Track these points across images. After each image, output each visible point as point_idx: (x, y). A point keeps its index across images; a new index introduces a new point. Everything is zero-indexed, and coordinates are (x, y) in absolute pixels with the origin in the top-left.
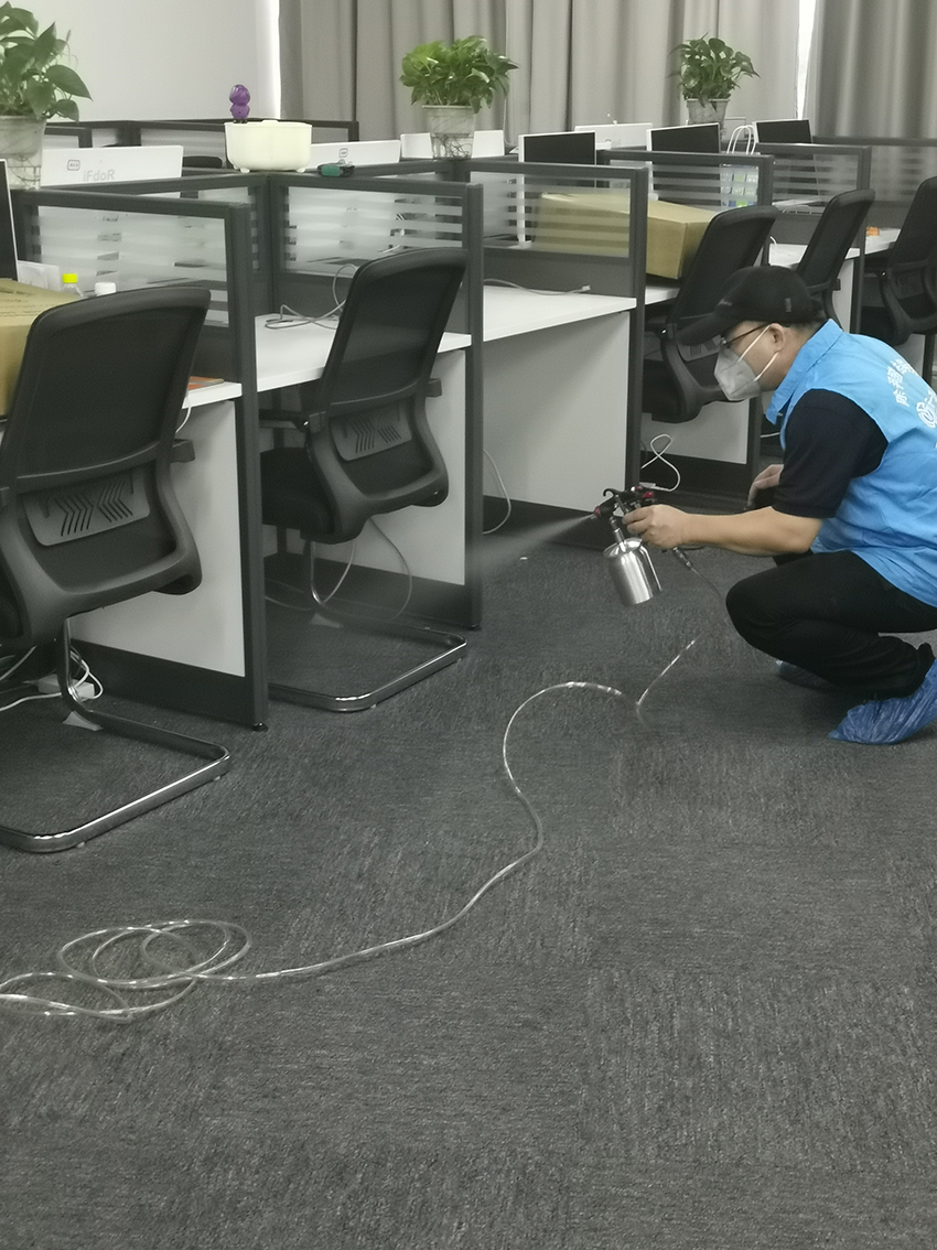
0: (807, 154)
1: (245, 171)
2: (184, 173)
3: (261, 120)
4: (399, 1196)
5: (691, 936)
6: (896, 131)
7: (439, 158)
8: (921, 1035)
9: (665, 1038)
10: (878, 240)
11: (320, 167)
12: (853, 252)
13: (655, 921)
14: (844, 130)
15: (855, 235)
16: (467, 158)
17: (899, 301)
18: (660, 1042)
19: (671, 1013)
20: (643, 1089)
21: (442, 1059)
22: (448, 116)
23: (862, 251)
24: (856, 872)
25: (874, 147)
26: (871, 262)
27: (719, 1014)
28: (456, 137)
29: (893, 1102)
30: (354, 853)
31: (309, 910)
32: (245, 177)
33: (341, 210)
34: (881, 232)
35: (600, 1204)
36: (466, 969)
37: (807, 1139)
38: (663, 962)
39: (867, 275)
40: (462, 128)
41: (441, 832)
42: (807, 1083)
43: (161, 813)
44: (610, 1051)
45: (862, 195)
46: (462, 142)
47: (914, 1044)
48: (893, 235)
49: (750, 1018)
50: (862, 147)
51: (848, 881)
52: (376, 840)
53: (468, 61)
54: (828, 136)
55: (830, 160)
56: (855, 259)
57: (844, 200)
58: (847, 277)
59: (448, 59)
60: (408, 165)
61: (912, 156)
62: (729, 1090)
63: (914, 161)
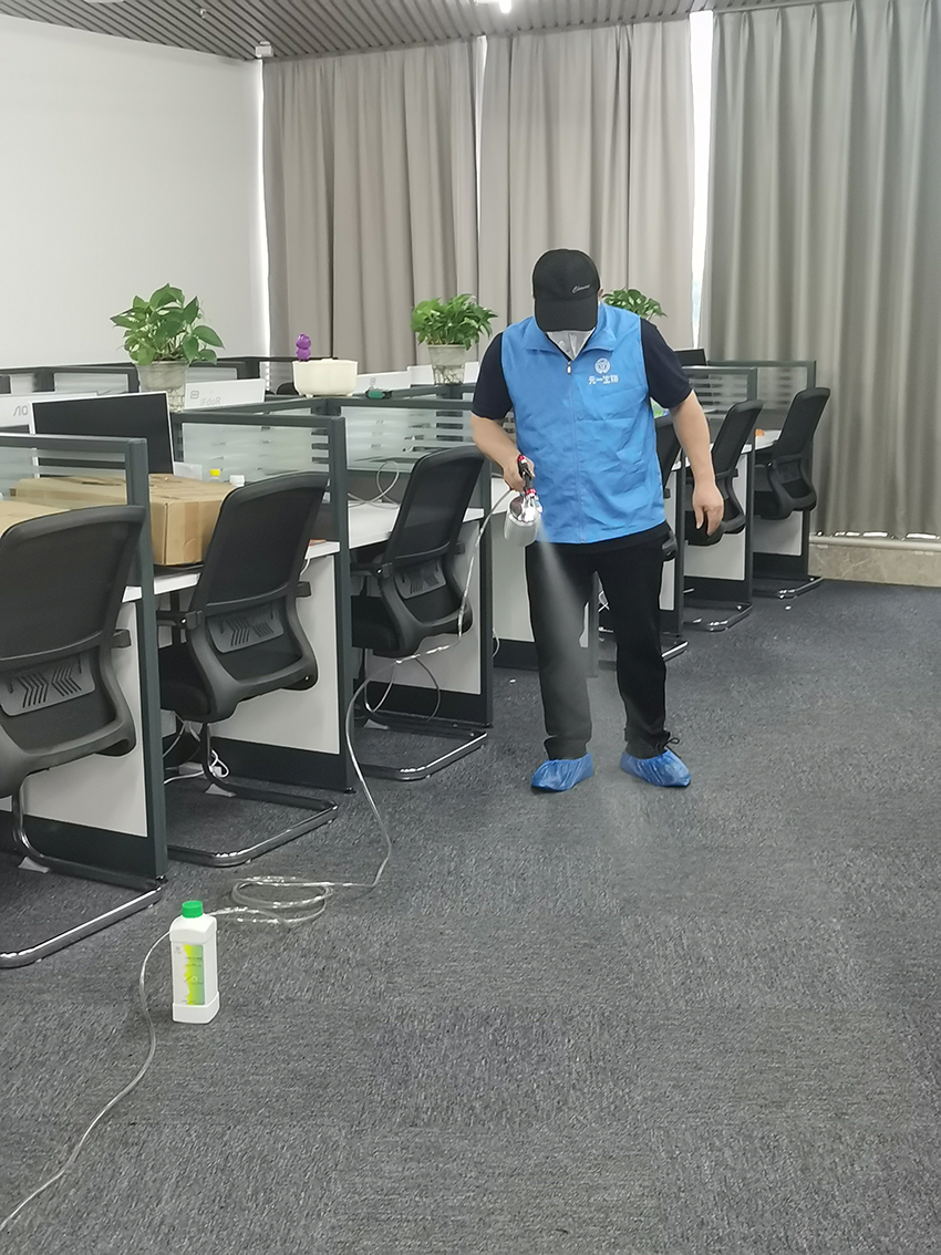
0: (705, 375)
1: (309, 396)
2: (266, 399)
3: (320, 359)
4: (526, 1030)
5: (686, 898)
6: (772, 356)
7: (439, 384)
8: (847, 942)
9: (679, 948)
10: (765, 439)
11: (367, 392)
12: (747, 448)
13: (659, 890)
14: (731, 355)
15: (747, 436)
16: (460, 383)
17: (783, 485)
18: (676, 951)
19: (680, 937)
20: (670, 974)
21: (534, 964)
22: (446, 352)
23: (753, 447)
24: (792, 860)
25: (759, 369)
26: (760, 456)
27: (712, 936)
28: (451, 368)
29: (833, 976)
30: (441, 861)
31: (420, 892)
32: (310, 401)
33: (374, 422)
34: (766, 433)
35: (656, 1028)
36: (538, 919)
37: (781, 995)
38: (669, 911)
39: (758, 466)
40: (456, 362)
41: (498, 847)
42: (776, 969)
43: (298, 842)
44: (644, 957)
45: (751, 405)
46: (456, 371)
47: (843, 946)
48: (775, 435)
49: (733, 938)
50: (747, 368)
51: (787, 865)
52: (455, 852)
53: (462, 312)
54: (719, 361)
55: (720, 379)
56: (747, 453)
57: (741, 408)
58: (742, 466)
59: (446, 311)
60: (417, 390)
61: (786, 374)
62: (726, 973)
63: (787, 378)
